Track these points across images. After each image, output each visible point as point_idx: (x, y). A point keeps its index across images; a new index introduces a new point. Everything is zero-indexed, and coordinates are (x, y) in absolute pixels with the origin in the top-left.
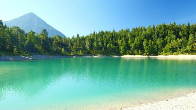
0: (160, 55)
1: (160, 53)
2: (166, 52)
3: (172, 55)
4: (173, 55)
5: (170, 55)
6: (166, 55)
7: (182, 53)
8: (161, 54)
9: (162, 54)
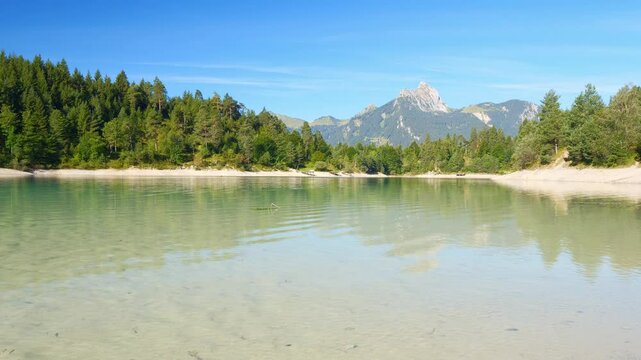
0: (68, 167)
1: (67, 161)
2: (86, 159)
3: (106, 168)
4: (107, 170)
5: (102, 168)
6: (86, 169)
7: (136, 164)
8: (69, 164)
9: (75, 166)
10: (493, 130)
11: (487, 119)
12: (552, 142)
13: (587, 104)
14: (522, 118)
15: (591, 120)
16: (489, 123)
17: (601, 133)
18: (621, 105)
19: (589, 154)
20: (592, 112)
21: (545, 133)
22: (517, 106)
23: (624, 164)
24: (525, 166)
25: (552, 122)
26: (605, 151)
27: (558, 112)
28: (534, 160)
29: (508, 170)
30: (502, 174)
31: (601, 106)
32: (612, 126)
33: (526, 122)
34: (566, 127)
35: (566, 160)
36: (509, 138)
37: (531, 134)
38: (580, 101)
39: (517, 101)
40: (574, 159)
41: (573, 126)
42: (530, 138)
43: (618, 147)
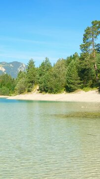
10: (7, 75)
11: (4, 70)
12: (32, 82)
13: (46, 66)
14: (19, 70)
15: (47, 73)
16: (5, 71)
17: (51, 79)
18: (59, 67)
19: (47, 88)
20: (48, 70)
21: (29, 78)
22: (17, 64)
23: (60, 92)
24: (21, 93)
25: (32, 73)
26: (53, 87)
27: (34, 69)
28: (25, 90)
29: (13, 94)
30: (11, 96)
31: (51, 67)
32: (55, 76)
33: (21, 72)
34: (38, 76)
35: (38, 90)
36: (14, 79)
37: (23, 78)
38: (43, 65)
39: (17, 62)
40: (41, 90)
41: (40, 75)
42: (23, 80)
43: (58, 85)
